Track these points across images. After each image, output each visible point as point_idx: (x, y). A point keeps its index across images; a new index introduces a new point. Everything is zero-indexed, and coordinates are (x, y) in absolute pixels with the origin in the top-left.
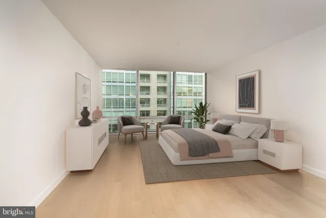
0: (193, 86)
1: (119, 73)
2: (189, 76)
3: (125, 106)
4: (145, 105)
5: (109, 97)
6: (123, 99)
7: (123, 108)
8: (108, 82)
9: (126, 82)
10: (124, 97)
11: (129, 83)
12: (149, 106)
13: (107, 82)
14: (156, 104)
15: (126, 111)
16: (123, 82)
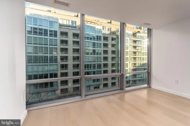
0: (96, 49)
1: (44, 38)
2: (93, 42)
3: (49, 62)
4: (64, 60)
5: (36, 55)
6: (47, 56)
7: (48, 63)
8: (35, 44)
9: (50, 45)
10: (49, 55)
11: (53, 45)
12: (67, 61)
13: (33, 44)
14: (72, 60)
15: (50, 65)
16: (47, 45)
